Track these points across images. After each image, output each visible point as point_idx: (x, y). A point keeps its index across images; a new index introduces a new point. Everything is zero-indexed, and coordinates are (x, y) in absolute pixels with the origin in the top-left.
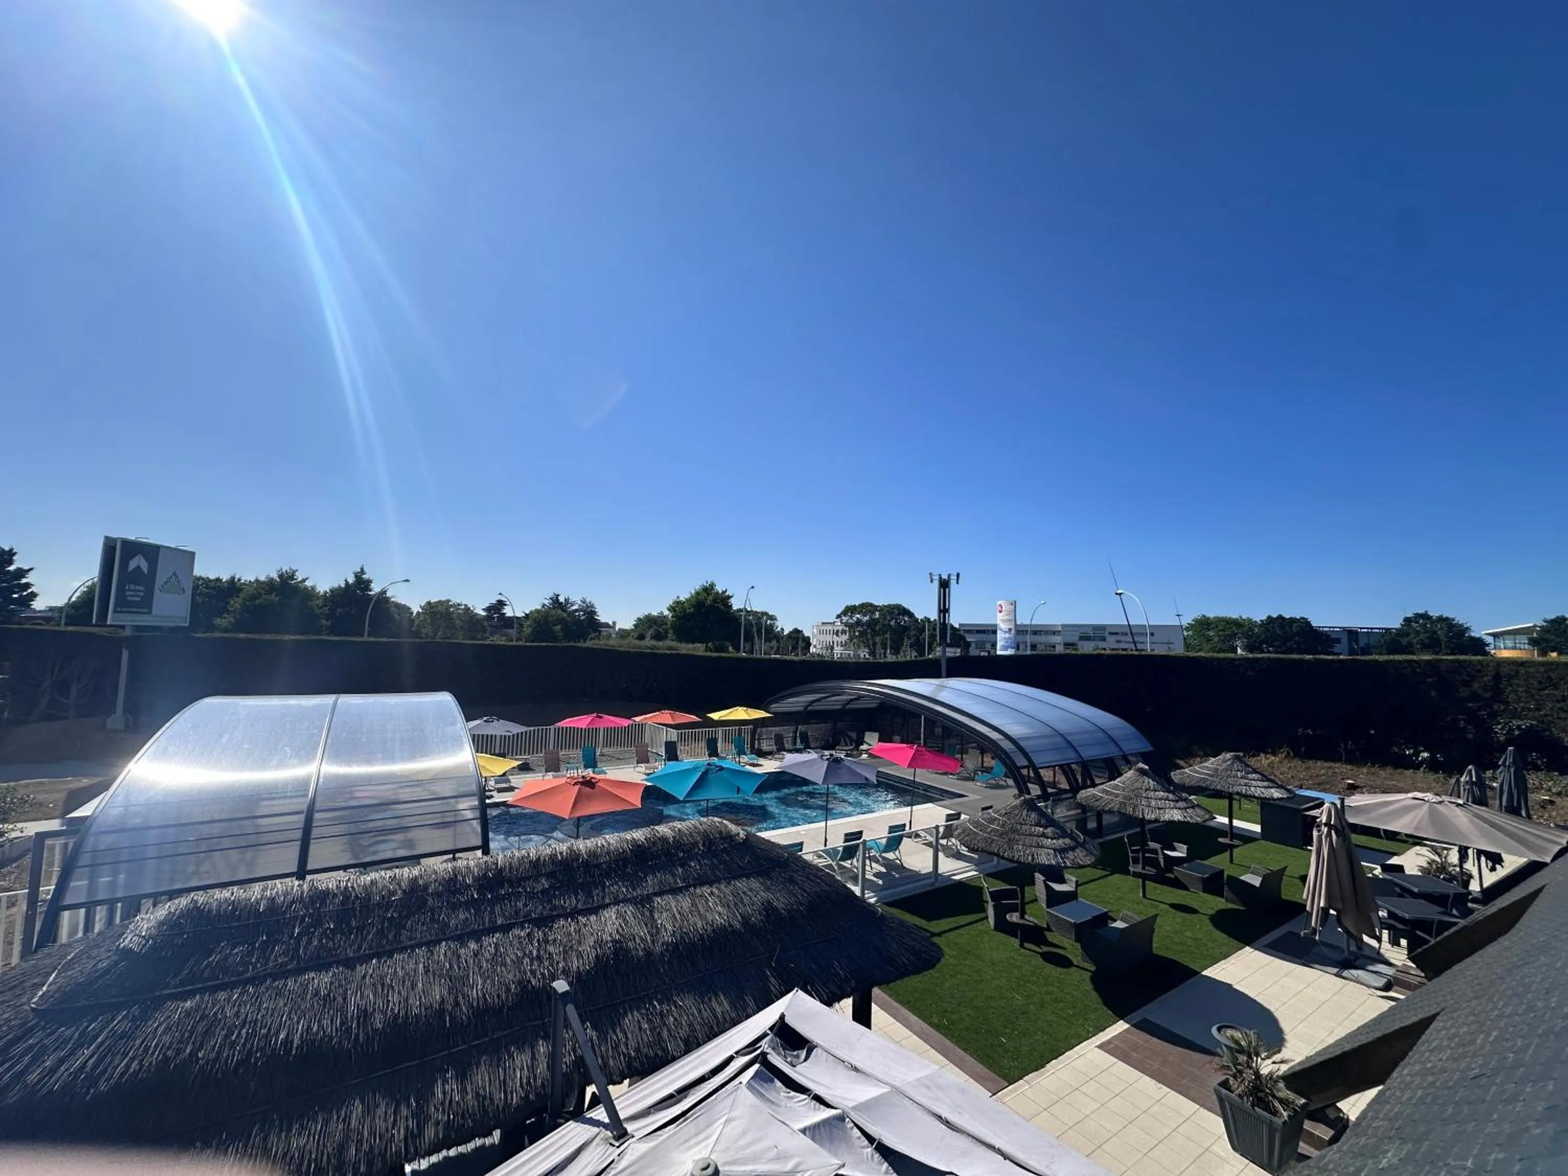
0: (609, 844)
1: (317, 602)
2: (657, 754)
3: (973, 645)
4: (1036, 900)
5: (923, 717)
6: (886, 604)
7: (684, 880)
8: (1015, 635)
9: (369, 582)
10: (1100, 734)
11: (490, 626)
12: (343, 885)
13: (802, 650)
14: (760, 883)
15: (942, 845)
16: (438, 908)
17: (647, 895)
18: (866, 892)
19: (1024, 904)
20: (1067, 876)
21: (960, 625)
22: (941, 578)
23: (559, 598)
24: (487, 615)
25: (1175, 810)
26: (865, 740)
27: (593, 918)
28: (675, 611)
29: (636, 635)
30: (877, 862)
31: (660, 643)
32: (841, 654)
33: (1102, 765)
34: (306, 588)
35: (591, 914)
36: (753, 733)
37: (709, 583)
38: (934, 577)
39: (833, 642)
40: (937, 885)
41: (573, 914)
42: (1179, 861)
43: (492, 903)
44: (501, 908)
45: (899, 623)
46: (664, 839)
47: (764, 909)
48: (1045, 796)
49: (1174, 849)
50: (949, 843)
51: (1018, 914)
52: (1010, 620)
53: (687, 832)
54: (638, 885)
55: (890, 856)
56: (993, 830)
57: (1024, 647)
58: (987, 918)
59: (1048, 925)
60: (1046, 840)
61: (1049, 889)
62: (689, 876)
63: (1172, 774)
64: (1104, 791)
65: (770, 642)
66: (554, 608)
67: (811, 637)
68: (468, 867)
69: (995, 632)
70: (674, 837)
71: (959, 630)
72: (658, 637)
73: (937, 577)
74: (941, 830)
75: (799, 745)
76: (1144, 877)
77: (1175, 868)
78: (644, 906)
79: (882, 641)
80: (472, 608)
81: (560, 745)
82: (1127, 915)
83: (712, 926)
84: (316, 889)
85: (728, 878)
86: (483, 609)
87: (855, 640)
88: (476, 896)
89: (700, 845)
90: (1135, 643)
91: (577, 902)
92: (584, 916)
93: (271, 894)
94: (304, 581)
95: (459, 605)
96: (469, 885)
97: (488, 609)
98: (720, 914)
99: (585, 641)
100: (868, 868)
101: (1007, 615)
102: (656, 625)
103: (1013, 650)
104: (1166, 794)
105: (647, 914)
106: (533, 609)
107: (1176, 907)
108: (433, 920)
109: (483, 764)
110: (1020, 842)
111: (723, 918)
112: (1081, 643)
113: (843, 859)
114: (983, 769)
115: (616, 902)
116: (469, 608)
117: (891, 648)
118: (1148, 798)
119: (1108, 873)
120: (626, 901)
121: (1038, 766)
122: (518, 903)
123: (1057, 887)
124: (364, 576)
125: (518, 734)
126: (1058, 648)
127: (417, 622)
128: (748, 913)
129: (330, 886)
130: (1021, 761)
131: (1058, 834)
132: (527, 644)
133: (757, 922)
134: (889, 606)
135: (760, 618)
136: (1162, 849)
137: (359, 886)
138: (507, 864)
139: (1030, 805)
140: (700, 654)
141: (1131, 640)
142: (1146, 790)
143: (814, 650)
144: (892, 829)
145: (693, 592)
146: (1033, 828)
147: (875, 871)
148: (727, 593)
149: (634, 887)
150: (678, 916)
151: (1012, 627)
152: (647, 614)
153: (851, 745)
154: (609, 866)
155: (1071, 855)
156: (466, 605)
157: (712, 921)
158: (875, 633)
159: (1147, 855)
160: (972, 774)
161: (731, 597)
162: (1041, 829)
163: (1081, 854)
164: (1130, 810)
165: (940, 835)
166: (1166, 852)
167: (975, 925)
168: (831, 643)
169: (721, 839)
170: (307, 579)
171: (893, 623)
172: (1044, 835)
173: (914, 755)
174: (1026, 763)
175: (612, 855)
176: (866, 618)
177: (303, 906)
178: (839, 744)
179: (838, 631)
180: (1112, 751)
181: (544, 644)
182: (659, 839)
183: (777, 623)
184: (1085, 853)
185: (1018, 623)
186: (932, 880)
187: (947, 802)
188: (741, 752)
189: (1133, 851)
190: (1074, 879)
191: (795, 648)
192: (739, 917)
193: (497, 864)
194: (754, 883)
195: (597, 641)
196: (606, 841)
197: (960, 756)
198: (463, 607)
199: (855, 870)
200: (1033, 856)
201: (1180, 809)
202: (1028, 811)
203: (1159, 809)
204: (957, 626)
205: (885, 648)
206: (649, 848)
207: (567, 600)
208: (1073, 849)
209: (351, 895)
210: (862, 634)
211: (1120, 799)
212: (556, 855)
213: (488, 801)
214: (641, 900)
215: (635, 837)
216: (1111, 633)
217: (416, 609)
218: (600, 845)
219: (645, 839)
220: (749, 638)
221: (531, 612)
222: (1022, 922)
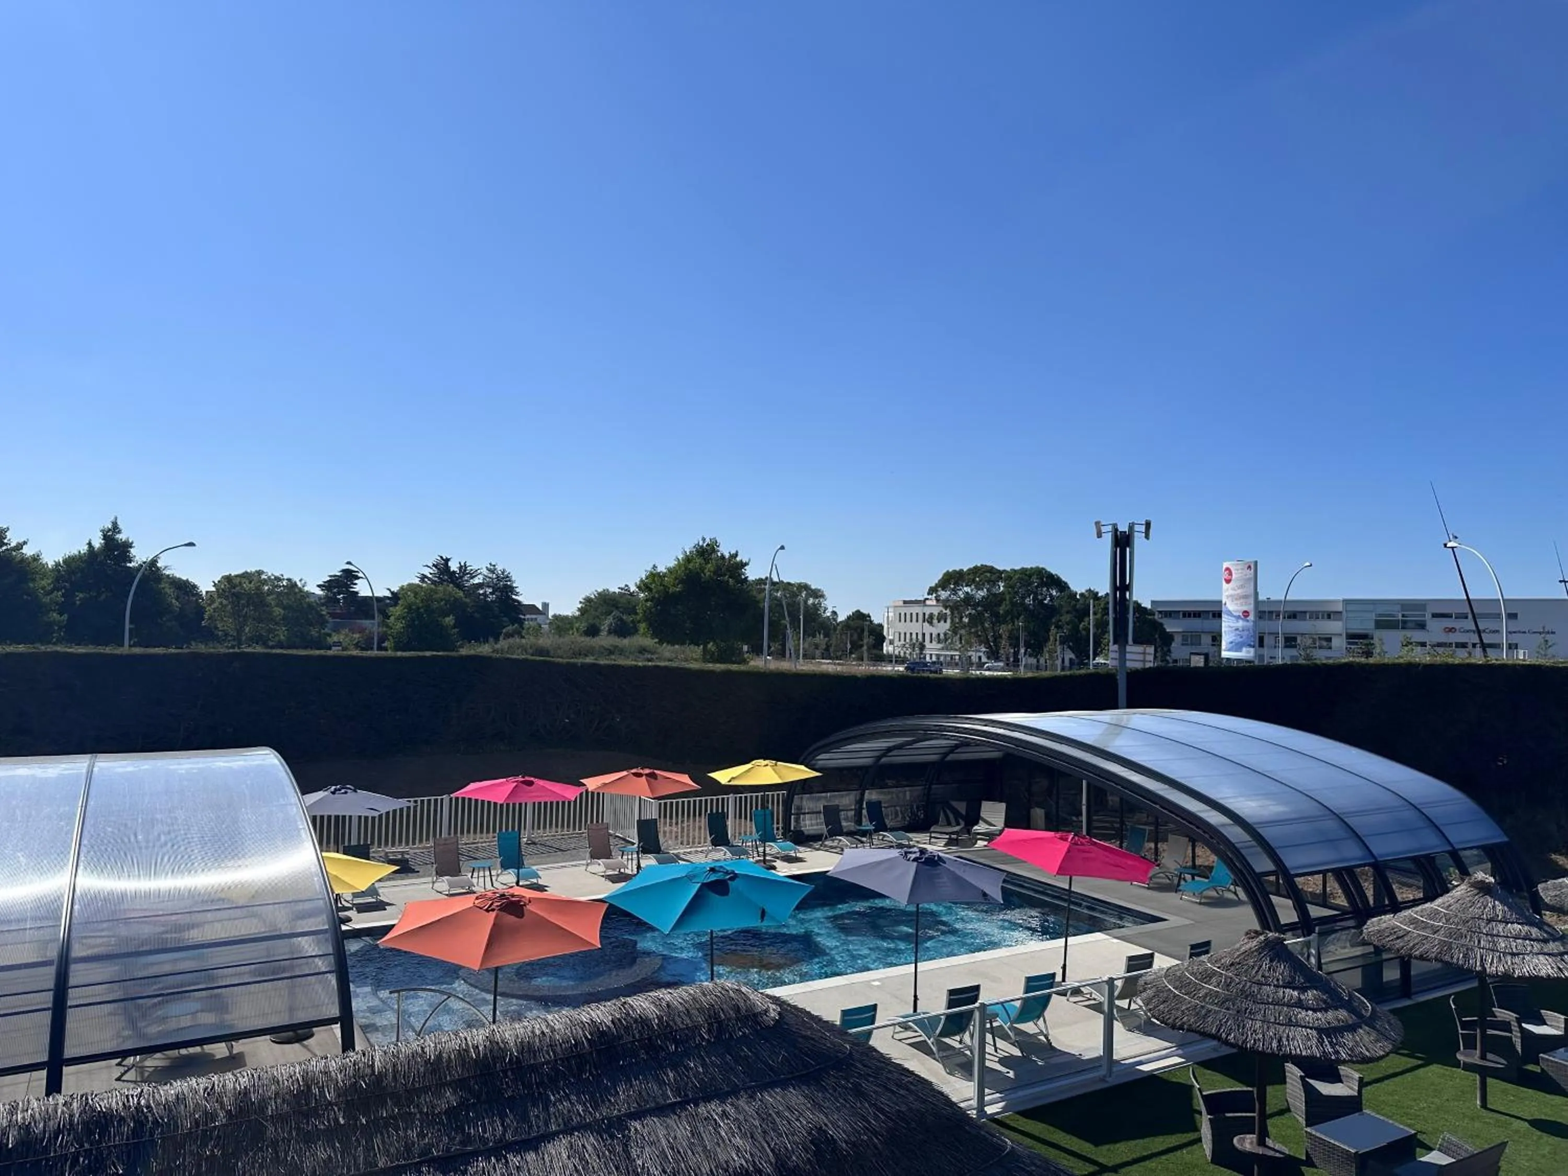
0: (553, 1030)
1: (44, 583)
2: (624, 839)
3: (1178, 639)
4: (1288, 1110)
5: (1084, 782)
6: (1017, 568)
7: (677, 1092)
8: (1255, 622)
9: (127, 545)
10: (1410, 814)
11: (333, 615)
12: (133, 1102)
13: (869, 649)
14: (806, 1097)
15: (1120, 1009)
16: (283, 1140)
17: (619, 1118)
18: (987, 1091)
19: (1264, 1116)
20: (1343, 1070)
21: (1153, 602)
22: (1116, 530)
23: (450, 564)
24: (326, 596)
25: (1541, 957)
26: (983, 815)
27: (531, 1156)
28: (650, 590)
29: (583, 626)
30: (1005, 1037)
31: (625, 642)
32: (938, 656)
33: (1410, 865)
34: (23, 560)
35: (527, 1150)
36: (788, 803)
37: (708, 541)
38: (1103, 529)
39: (924, 635)
40: (1112, 1081)
41: (500, 1150)
42: (1550, 1043)
43: (368, 1132)
44: (383, 1142)
45: (1041, 602)
46: (643, 1021)
47: (812, 1142)
48: (1305, 925)
49: (1542, 1022)
50: (1133, 1006)
51: (1253, 1137)
52: (1246, 597)
53: (681, 1008)
54: (603, 1101)
55: (1029, 1027)
56: (1209, 993)
57: (1273, 642)
58: (1199, 1140)
59: (1307, 1154)
60: (1304, 1013)
61: (1310, 1092)
62: (687, 1084)
63: (1540, 886)
64: (1413, 921)
65: (814, 636)
66: (442, 581)
67: (886, 626)
68: (326, 1073)
69: (1218, 615)
70: (660, 1018)
71: (1151, 613)
72: (622, 630)
73: (1110, 528)
74: (1119, 983)
75: (867, 825)
76: (1484, 1073)
77: (1541, 1055)
78: (612, 1137)
79: (1011, 632)
80: (299, 584)
81: (457, 828)
82: (1450, 1142)
83: (726, 1171)
84: (93, 1109)
85: (750, 1088)
86: (319, 586)
87: (963, 632)
88: (342, 1121)
89: (703, 1031)
90: (1479, 632)
91: (505, 1131)
92: (518, 1152)
93: (24, 1118)
94: (20, 546)
95: (278, 579)
96: (330, 1103)
97: (325, 586)
98: (738, 1150)
99: (497, 640)
100: (989, 1049)
101: (1242, 587)
102: (617, 608)
103: (1252, 650)
104: (1526, 928)
105: (619, 1149)
106: (405, 584)
107: (1541, 1125)
108: (276, 1160)
109: (335, 873)
110: (1259, 1017)
111: (744, 1157)
112: (1378, 635)
113: (946, 1033)
114: (1194, 872)
115: (568, 1130)
116: (296, 585)
117: (1027, 646)
118: (1493, 936)
119: (1420, 1062)
120: (583, 1127)
121: (1292, 873)
122: (409, 1132)
123: (1326, 1089)
124: (117, 536)
125: (388, 813)
126: (1336, 642)
127: (209, 610)
128: (787, 1149)
129: (114, 1104)
130: (1262, 864)
131: (1325, 1002)
132: (399, 654)
133: (801, 1165)
134: (1024, 571)
135: (795, 595)
136: (1519, 1021)
137: (158, 1104)
138: (389, 1066)
139: (1276, 951)
140: (694, 666)
141: (1474, 628)
142: (1489, 921)
143: (891, 648)
144: (1032, 983)
145: (681, 557)
146: (1281, 991)
147: (1002, 1054)
148: (738, 559)
149: (596, 1102)
150: (669, 1153)
151: (1250, 607)
152: (600, 590)
153: (958, 824)
154: (555, 1069)
155: (1348, 1039)
156: (289, 580)
157: (726, 1162)
158: (998, 619)
159: (1490, 1032)
160: (1176, 881)
161: (746, 564)
162: (1296, 993)
163: (1366, 1038)
164: (1458, 957)
165: (1116, 993)
166: (1523, 1025)
167: (1178, 1153)
168: (920, 637)
169: (737, 1019)
170: (25, 543)
171: (1029, 601)
172: (1300, 1004)
173: (1069, 851)
174: (1271, 867)
175: (558, 1049)
176: (982, 593)
177: (74, 1138)
178: (936, 822)
179: (931, 616)
180: (1430, 843)
181: (428, 654)
182: (636, 1021)
183: (825, 603)
184: (1374, 1036)
185: (1262, 597)
186: (1103, 1072)
187: (1132, 929)
188: (767, 837)
189: (1465, 1025)
190: (1357, 1076)
191: (856, 646)
192: (771, 1154)
193: (373, 1066)
194: (795, 1097)
195: (517, 640)
196: (548, 1025)
197: (1152, 845)
198: (285, 583)
199: (968, 1053)
200: (1280, 1041)
201: (1549, 955)
202: (1271, 961)
203: (1513, 955)
204: (1147, 604)
205: (1016, 646)
206: (620, 1037)
207: (464, 568)
208: (1352, 1028)
209: (147, 1117)
210: (975, 620)
211: (1439, 937)
212: (467, 1051)
213: (344, 928)
214: (610, 1126)
215: (595, 1018)
216: (1435, 616)
217: (205, 586)
218: (538, 1032)
219: (613, 1021)
220: (777, 634)
221: (402, 588)
222: (1260, 1151)
